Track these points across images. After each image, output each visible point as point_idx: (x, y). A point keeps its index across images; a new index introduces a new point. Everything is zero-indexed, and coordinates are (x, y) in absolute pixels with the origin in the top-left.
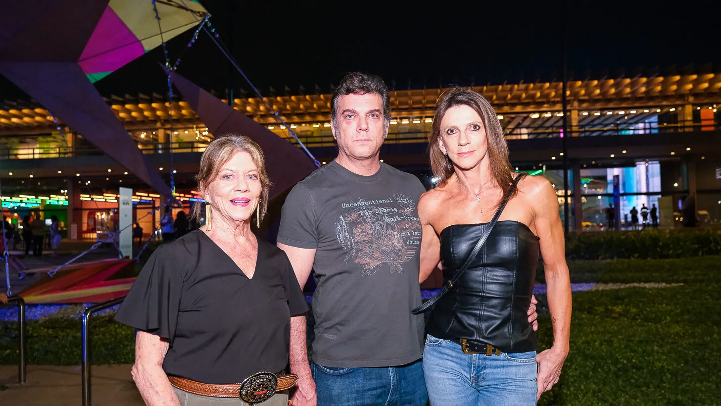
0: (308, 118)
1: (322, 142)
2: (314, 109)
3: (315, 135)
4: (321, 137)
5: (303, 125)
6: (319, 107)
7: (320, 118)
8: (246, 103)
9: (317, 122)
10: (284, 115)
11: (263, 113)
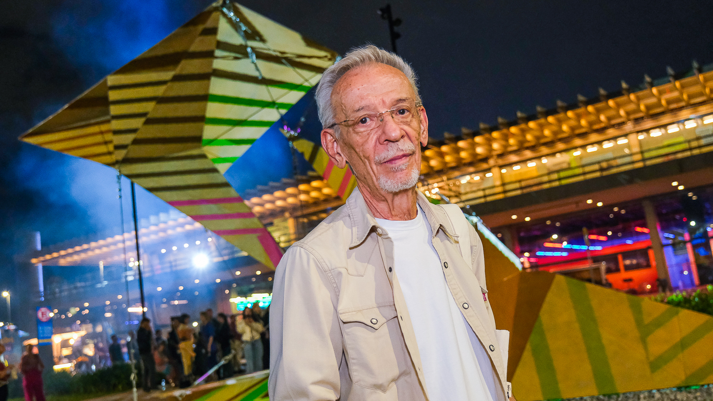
0: (561, 146)
1: (584, 174)
2: (563, 132)
3: (573, 165)
4: (583, 166)
5: (558, 155)
6: (572, 129)
7: (578, 142)
8: (474, 145)
9: (576, 148)
10: (527, 148)
11: (499, 152)
